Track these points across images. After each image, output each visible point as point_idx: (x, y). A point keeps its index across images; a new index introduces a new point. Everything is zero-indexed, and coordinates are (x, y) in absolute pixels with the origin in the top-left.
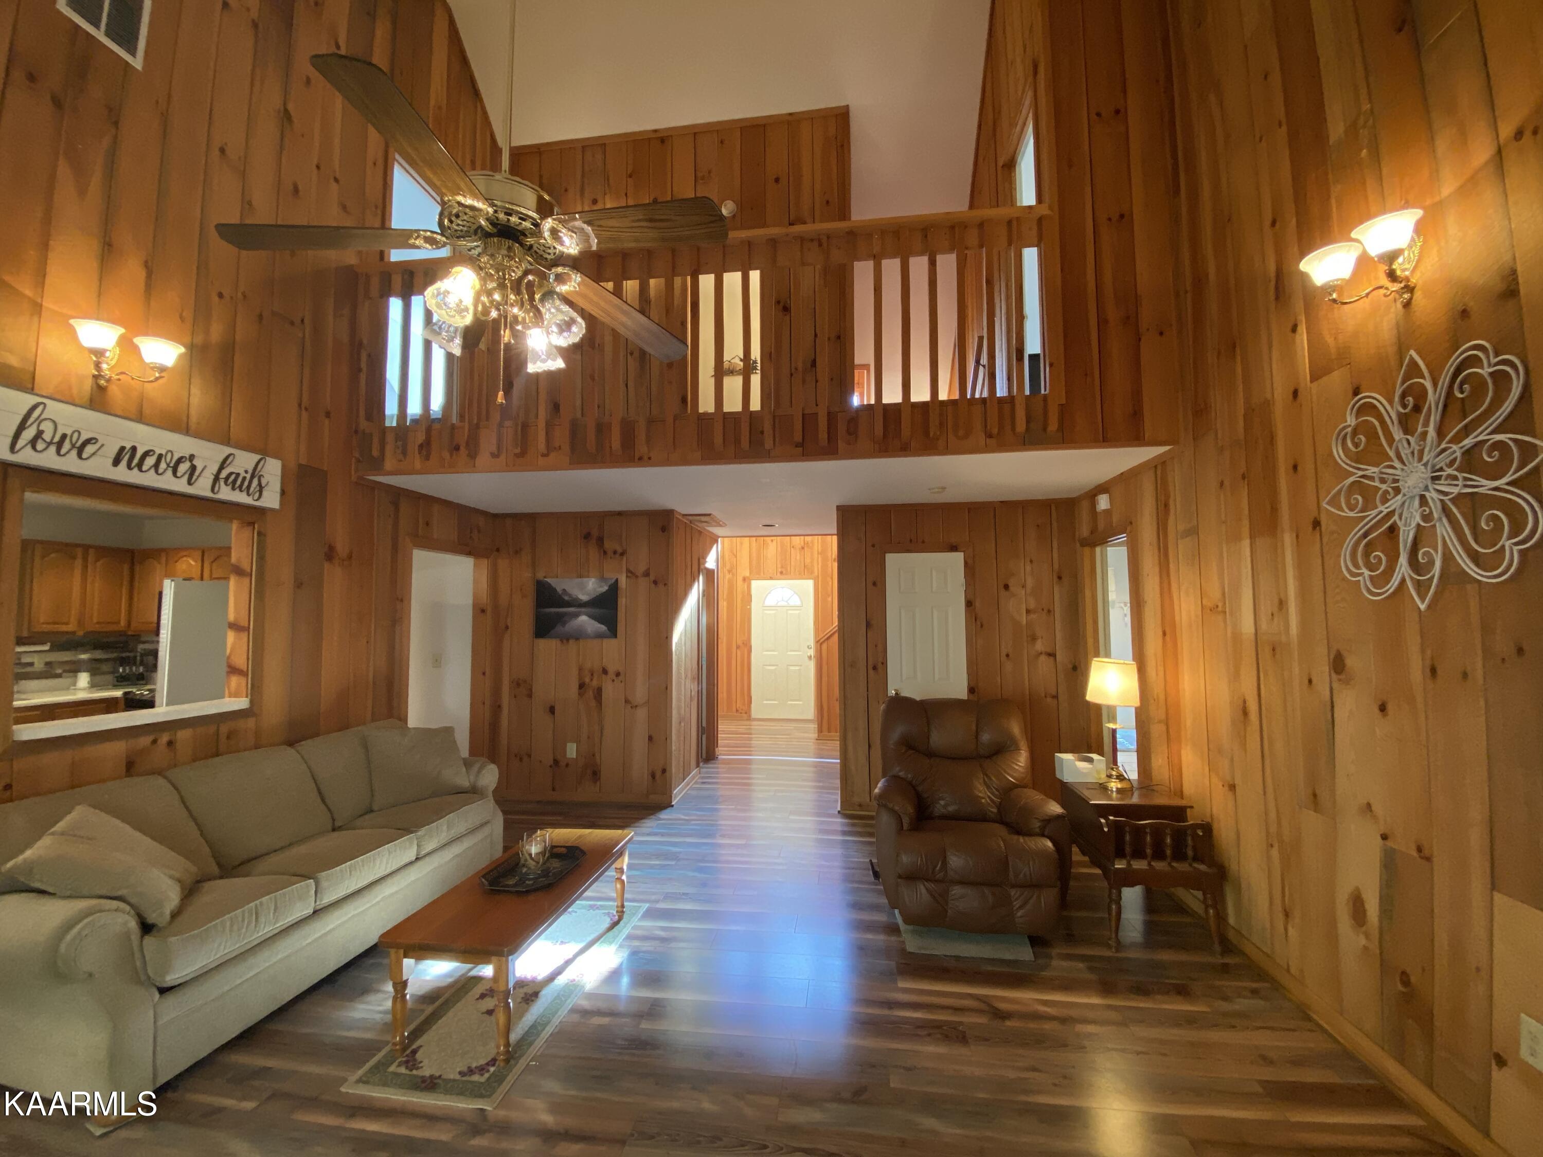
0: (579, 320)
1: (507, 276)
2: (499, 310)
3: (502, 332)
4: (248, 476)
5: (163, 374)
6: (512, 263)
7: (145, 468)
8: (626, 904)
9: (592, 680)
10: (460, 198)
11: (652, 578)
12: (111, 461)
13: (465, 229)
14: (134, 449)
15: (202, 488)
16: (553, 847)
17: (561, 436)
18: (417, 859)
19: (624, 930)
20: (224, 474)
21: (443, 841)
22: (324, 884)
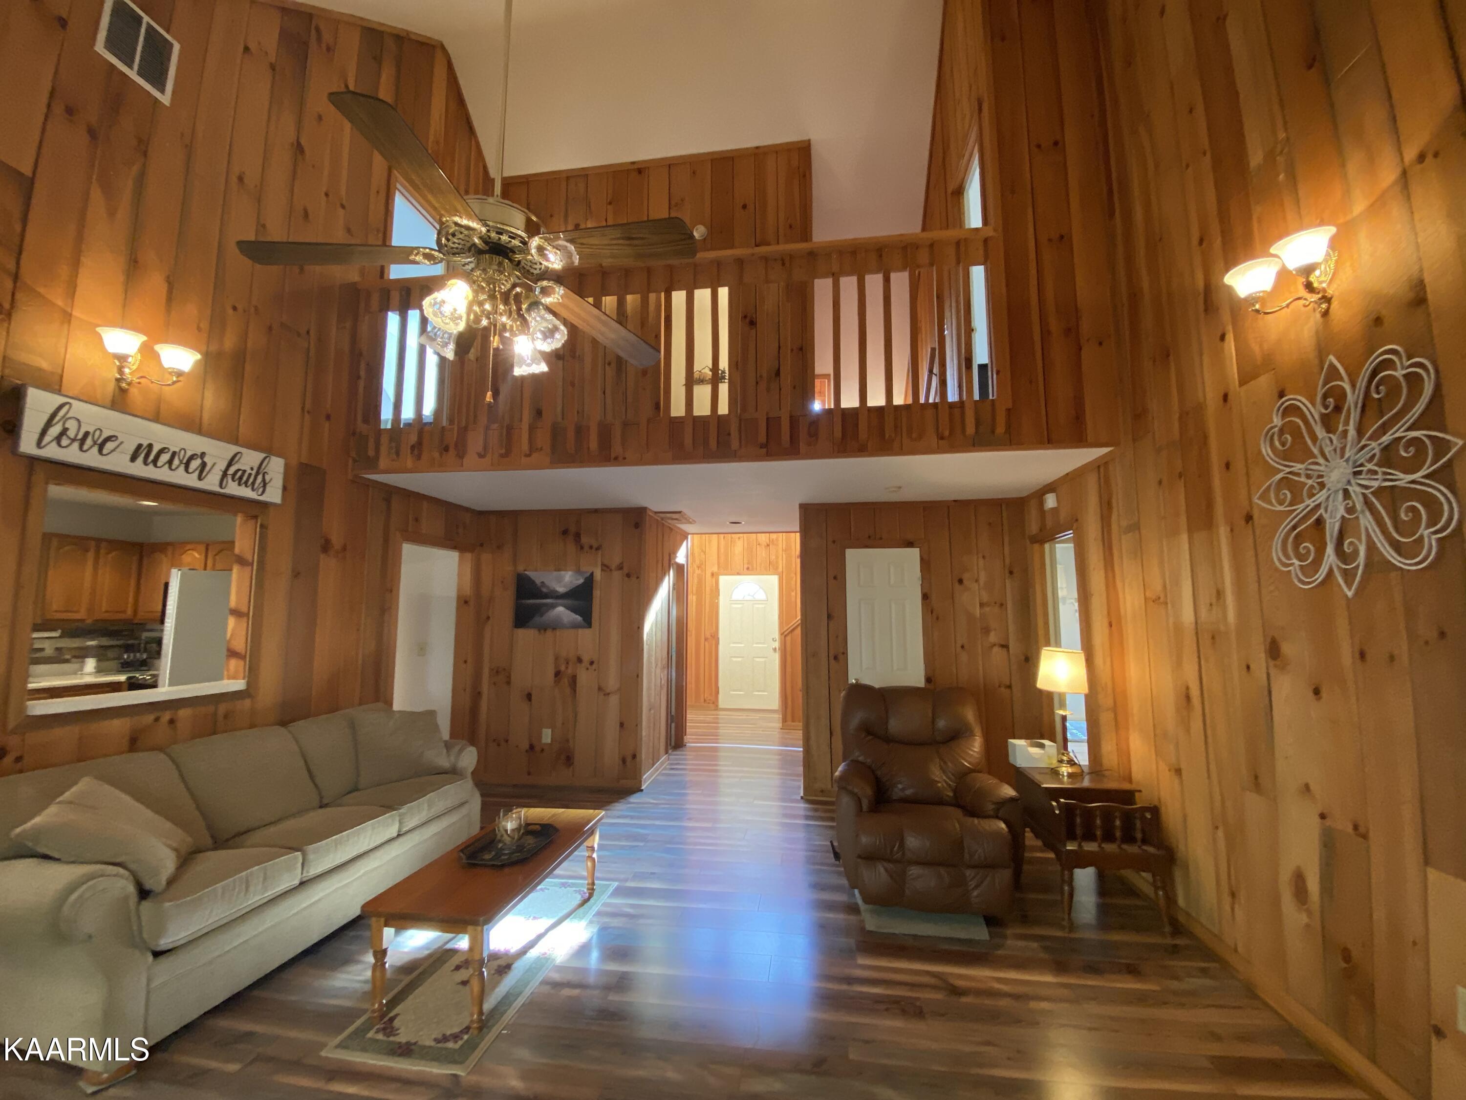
0: (562, 327)
1: (497, 289)
2: (489, 318)
3: (492, 339)
4: (254, 472)
5: (180, 379)
6: (502, 276)
7: (159, 464)
8: (596, 882)
9: (567, 668)
10: (457, 219)
11: (626, 570)
12: (128, 457)
13: (460, 246)
14: (150, 446)
15: (211, 483)
16: (528, 825)
17: (543, 438)
18: (399, 835)
19: (594, 907)
20: (232, 470)
21: (424, 820)
22: (311, 857)
